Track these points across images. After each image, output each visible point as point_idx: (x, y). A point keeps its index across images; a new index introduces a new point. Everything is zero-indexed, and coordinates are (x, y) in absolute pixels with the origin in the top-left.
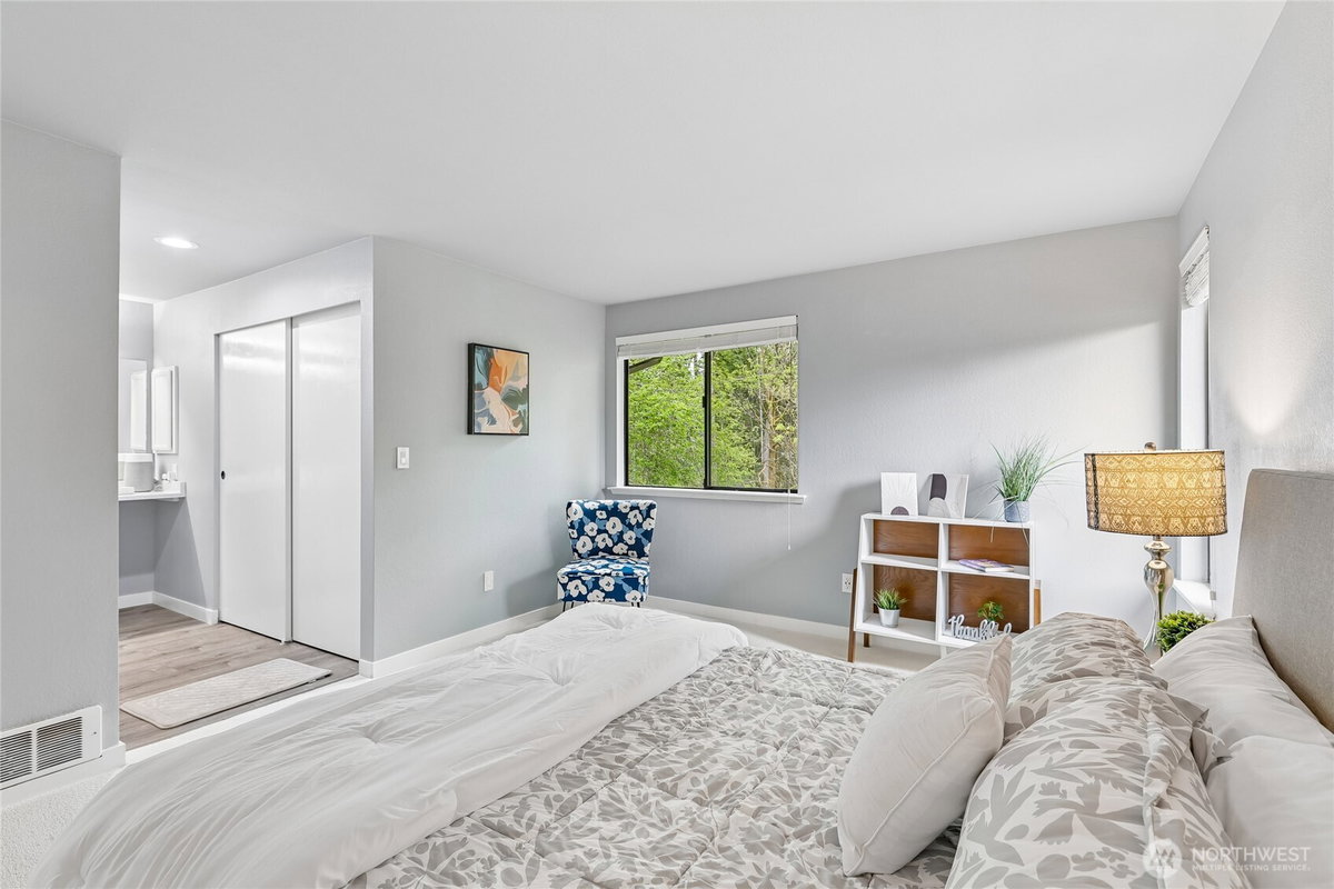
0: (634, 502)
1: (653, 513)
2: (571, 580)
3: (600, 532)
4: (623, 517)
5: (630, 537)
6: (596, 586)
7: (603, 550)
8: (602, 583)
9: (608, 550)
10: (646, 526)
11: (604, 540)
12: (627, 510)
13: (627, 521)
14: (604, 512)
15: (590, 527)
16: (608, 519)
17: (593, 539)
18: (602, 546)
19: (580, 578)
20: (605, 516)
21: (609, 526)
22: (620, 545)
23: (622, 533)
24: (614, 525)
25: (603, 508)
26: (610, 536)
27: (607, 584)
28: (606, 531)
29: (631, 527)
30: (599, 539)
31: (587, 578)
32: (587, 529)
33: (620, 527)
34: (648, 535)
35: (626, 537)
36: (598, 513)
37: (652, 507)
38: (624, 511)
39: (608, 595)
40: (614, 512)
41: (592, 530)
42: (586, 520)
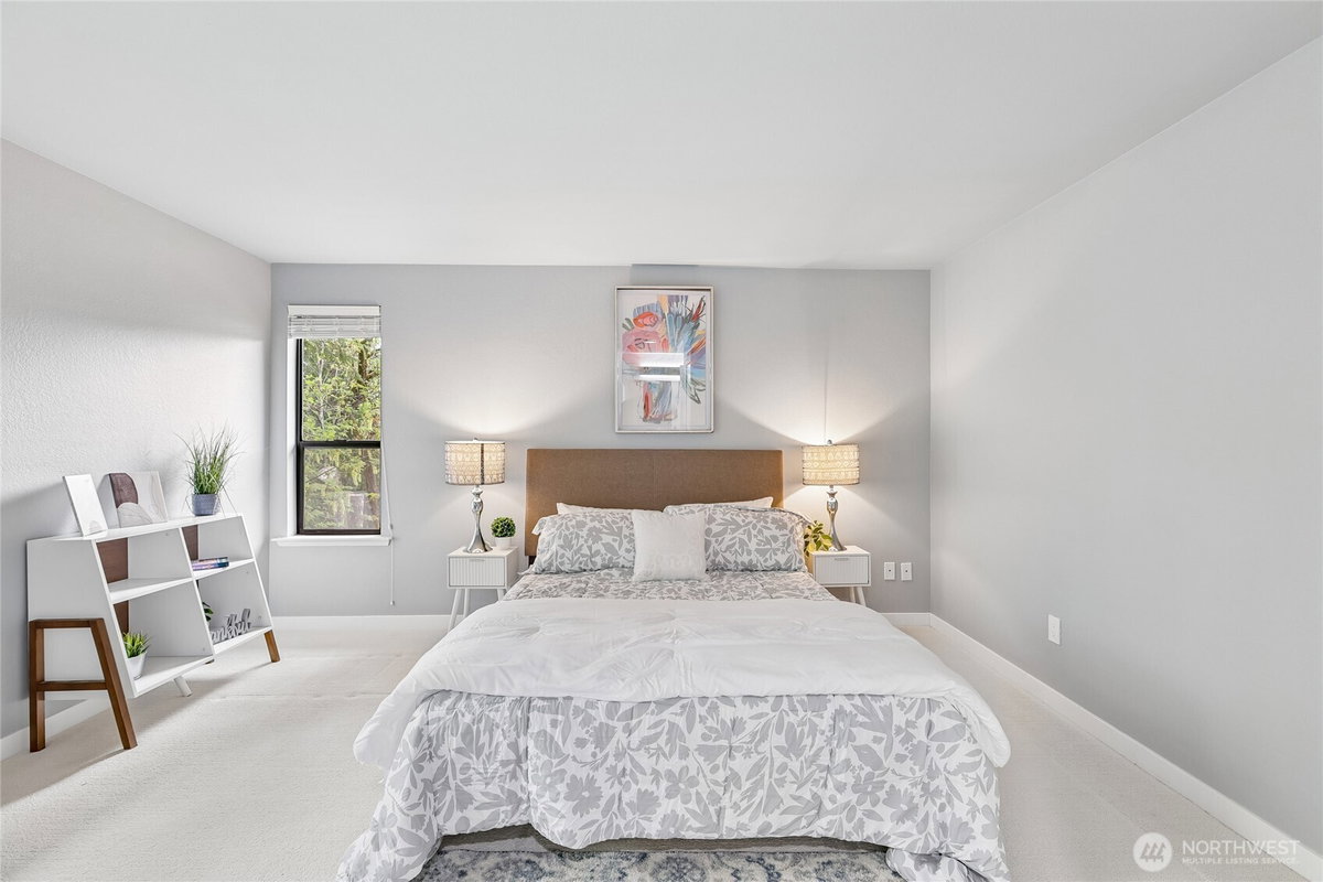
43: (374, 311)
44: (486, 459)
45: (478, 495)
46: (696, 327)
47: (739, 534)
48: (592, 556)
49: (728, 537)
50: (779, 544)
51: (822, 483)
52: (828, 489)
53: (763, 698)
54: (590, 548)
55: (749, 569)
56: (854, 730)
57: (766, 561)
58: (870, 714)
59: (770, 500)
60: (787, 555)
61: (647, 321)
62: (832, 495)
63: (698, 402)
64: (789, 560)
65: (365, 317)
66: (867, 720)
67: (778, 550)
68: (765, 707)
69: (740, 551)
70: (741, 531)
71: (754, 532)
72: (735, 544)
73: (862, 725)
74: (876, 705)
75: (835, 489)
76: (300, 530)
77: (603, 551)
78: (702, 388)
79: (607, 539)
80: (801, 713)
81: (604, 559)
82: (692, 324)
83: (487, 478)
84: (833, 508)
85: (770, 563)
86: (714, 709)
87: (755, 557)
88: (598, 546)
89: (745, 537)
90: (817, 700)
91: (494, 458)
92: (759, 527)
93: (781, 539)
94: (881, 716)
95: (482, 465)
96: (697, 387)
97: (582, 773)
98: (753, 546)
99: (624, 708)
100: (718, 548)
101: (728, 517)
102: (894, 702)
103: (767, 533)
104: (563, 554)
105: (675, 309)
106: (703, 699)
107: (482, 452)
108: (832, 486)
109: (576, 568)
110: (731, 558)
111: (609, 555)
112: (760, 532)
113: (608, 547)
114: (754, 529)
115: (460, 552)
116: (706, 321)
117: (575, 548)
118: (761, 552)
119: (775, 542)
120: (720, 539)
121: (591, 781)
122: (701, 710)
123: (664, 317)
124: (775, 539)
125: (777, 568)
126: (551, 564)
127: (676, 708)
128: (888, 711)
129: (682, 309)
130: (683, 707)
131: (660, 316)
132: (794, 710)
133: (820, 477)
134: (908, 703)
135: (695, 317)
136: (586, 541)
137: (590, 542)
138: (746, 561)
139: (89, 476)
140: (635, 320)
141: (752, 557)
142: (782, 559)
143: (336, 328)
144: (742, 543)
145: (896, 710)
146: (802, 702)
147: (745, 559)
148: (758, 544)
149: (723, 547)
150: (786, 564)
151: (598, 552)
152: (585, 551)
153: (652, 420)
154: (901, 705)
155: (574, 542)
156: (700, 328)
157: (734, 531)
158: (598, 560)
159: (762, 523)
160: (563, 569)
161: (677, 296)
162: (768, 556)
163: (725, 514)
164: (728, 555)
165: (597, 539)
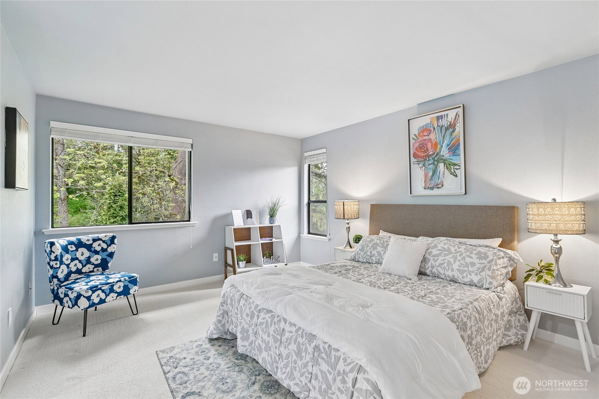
0: (95, 236)
1: (116, 241)
2: (93, 292)
3: (73, 260)
4: (89, 247)
5: (96, 259)
6: (112, 290)
7: (75, 273)
8: (115, 288)
9: (79, 272)
10: (110, 250)
11: (75, 265)
12: (91, 242)
13: (93, 249)
14: (73, 246)
15: (67, 258)
16: (77, 250)
17: (68, 266)
18: (74, 269)
19: (100, 289)
20: (74, 248)
21: (78, 255)
22: (88, 266)
23: (89, 258)
24: (82, 254)
25: (71, 243)
26: (80, 261)
27: (118, 288)
28: (77, 259)
29: (97, 252)
30: (72, 265)
31: (105, 287)
32: (64, 259)
33: (87, 254)
34: (111, 255)
35: (92, 260)
36: (69, 247)
37: (113, 238)
38: (88, 243)
39: (119, 294)
40: (80, 244)
41: (67, 260)
42: (63, 253)
43: (324, 150)
44: (345, 208)
45: (348, 224)
46: (454, 131)
47: (448, 258)
48: (371, 256)
49: (441, 258)
50: (475, 268)
51: (546, 232)
52: (553, 238)
53: (295, 325)
54: (371, 252)
55: (454, 281)
56: (320, 360)
57: (463, 277)
58: (329, 356)
59: (498, 241)
60: (479, 277)
61: (425, 133)
62: (557, 242)
63: (456, 176)
64: (480, 281)
65: (317, 154)
66: (326, 358)
67: (473, 272)
68: (294, 329)
69: (447, 268)
70: (451, 256)
71: (459, 258)
72: (444, 263)
73: (323, 358)
74: (333, 353)
75: (559, 237)
76: (309, 233)
77: (376, 255)
78: (459, 167)
79: (379, 249)
80: (304, 339)
81: (376, 259)
82: (451, 130)
83: (346, 216)
84: (558, 252)
85: (467, 280)
86: (279, 321)
87: (456, 274)
88: (374, 252)
89: (452, 260)
90: (312, 337)
91: (349, 208)
92: (464, 255)
93: (478, 266)
94: (333, 360)
95: (344, 211)
96: (456, 167)
97: (246, 326)
98: (455, 266)
99: (259, 308)
100: (434, 264)
101: (446, 247)
102: (342, 357)
103: (468, 260)
104: (360, 253)
105: (441, 123)
106: (278, 316)
107: (344, 205)
108: (556, 235)
109: (365, 260)
110: (442, 272)
111: (379, 257)
112: (464, 258)
113: (379, 253)
114: (460, 256)
115: (341, 248)
116: (459, 128)
117: (365, 251)
118: (462, 272)
119: (472, 267)
120: (436, 258)
121: (248, 331)
122: (276, 319)
123: (434, 129)
124: (473, 264)
125: (472, 284)
126: (355, 257)
127: (269, 315)
128: (338, 359)
129: (444, 122)
130: (272, 315)
131: (432, 129)
132: (302, 337)
133: (545, 226)
134: (349, 361)
135: (452, 126)
136: (370, 249)
137: (372, 249)
138: (451, 275)
139: (240, 210)
140: (419, 134)
141: (454, 273)
142: (476, 279)
143: (316, 159)
144: (449, 263)
145: (341, 360)
146: (306, 334)
147: (450, 273)
148: (459, 266)
149: (437, 263)
150: (479, 282)
151: (374, 255)
152: (369, 253)
153: (429, 188)
154: (345, 360)
155: (365, 248)
156: (456, 131)
157: (445, 255)
158: (374, 258)
159: (468, 253)
160: (360, 260)
161: (442, 116)
162: (465, 275)
163: (445, 244)
164: (439, 269)
165: (375, 248)
